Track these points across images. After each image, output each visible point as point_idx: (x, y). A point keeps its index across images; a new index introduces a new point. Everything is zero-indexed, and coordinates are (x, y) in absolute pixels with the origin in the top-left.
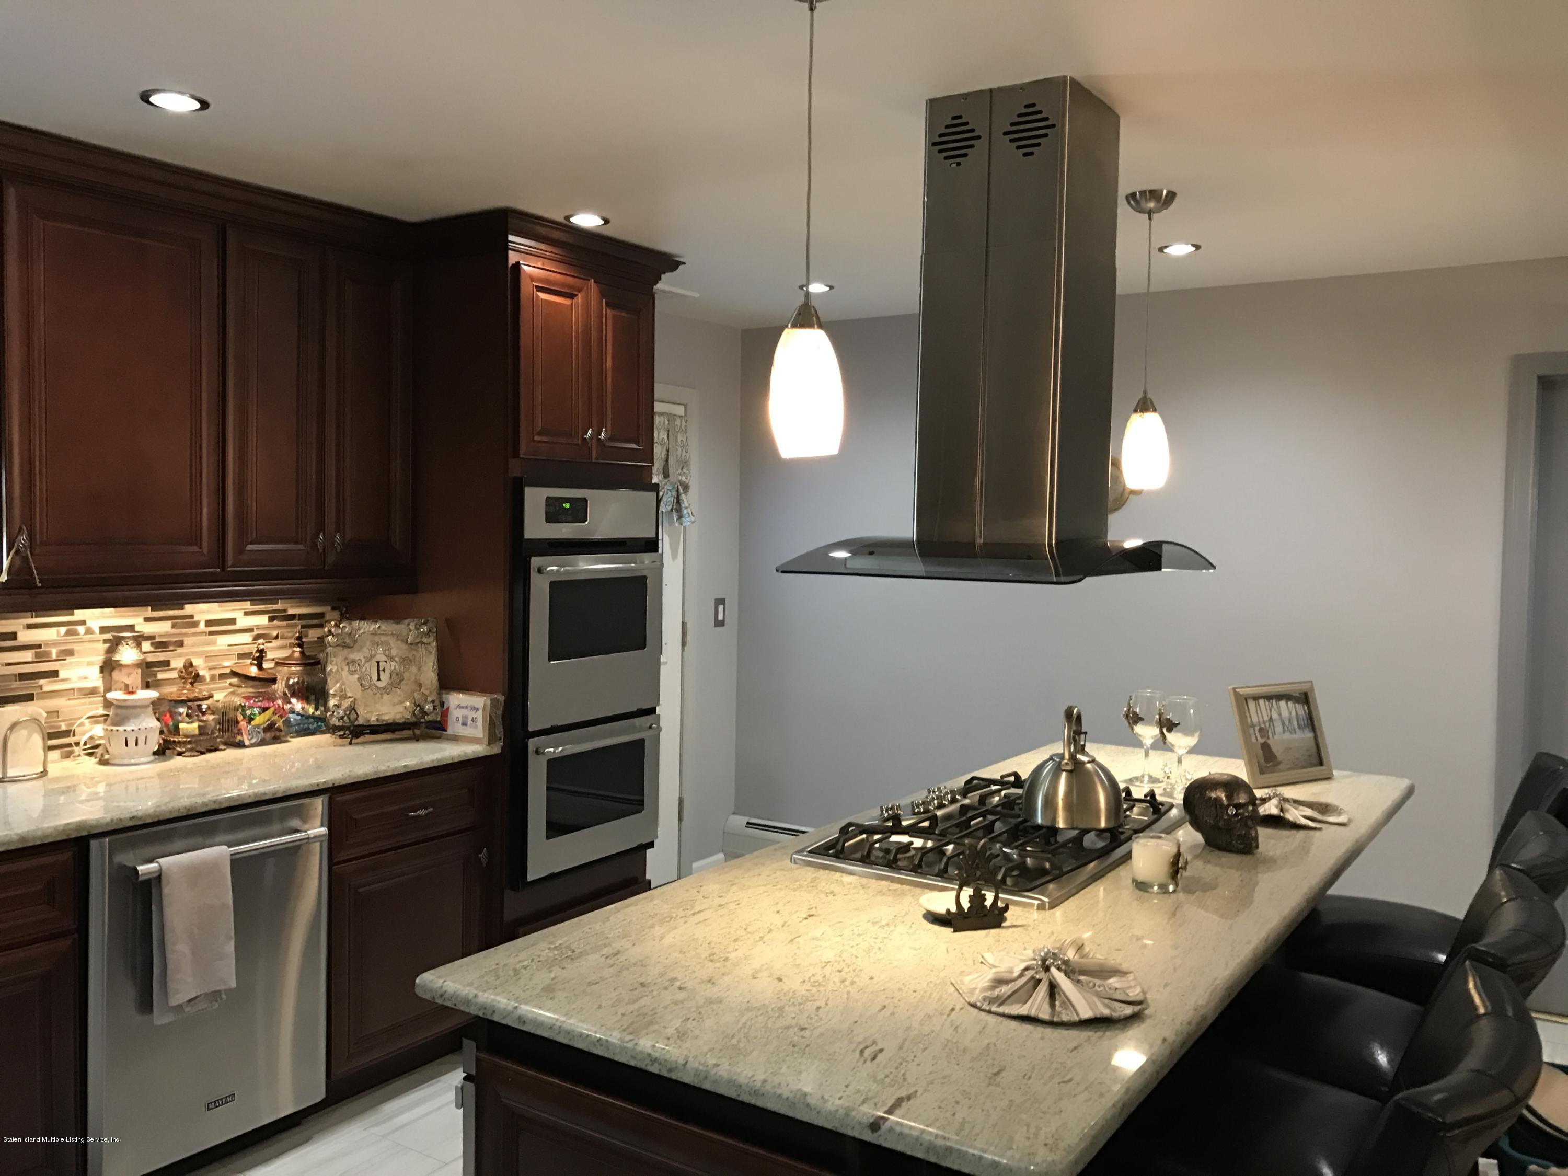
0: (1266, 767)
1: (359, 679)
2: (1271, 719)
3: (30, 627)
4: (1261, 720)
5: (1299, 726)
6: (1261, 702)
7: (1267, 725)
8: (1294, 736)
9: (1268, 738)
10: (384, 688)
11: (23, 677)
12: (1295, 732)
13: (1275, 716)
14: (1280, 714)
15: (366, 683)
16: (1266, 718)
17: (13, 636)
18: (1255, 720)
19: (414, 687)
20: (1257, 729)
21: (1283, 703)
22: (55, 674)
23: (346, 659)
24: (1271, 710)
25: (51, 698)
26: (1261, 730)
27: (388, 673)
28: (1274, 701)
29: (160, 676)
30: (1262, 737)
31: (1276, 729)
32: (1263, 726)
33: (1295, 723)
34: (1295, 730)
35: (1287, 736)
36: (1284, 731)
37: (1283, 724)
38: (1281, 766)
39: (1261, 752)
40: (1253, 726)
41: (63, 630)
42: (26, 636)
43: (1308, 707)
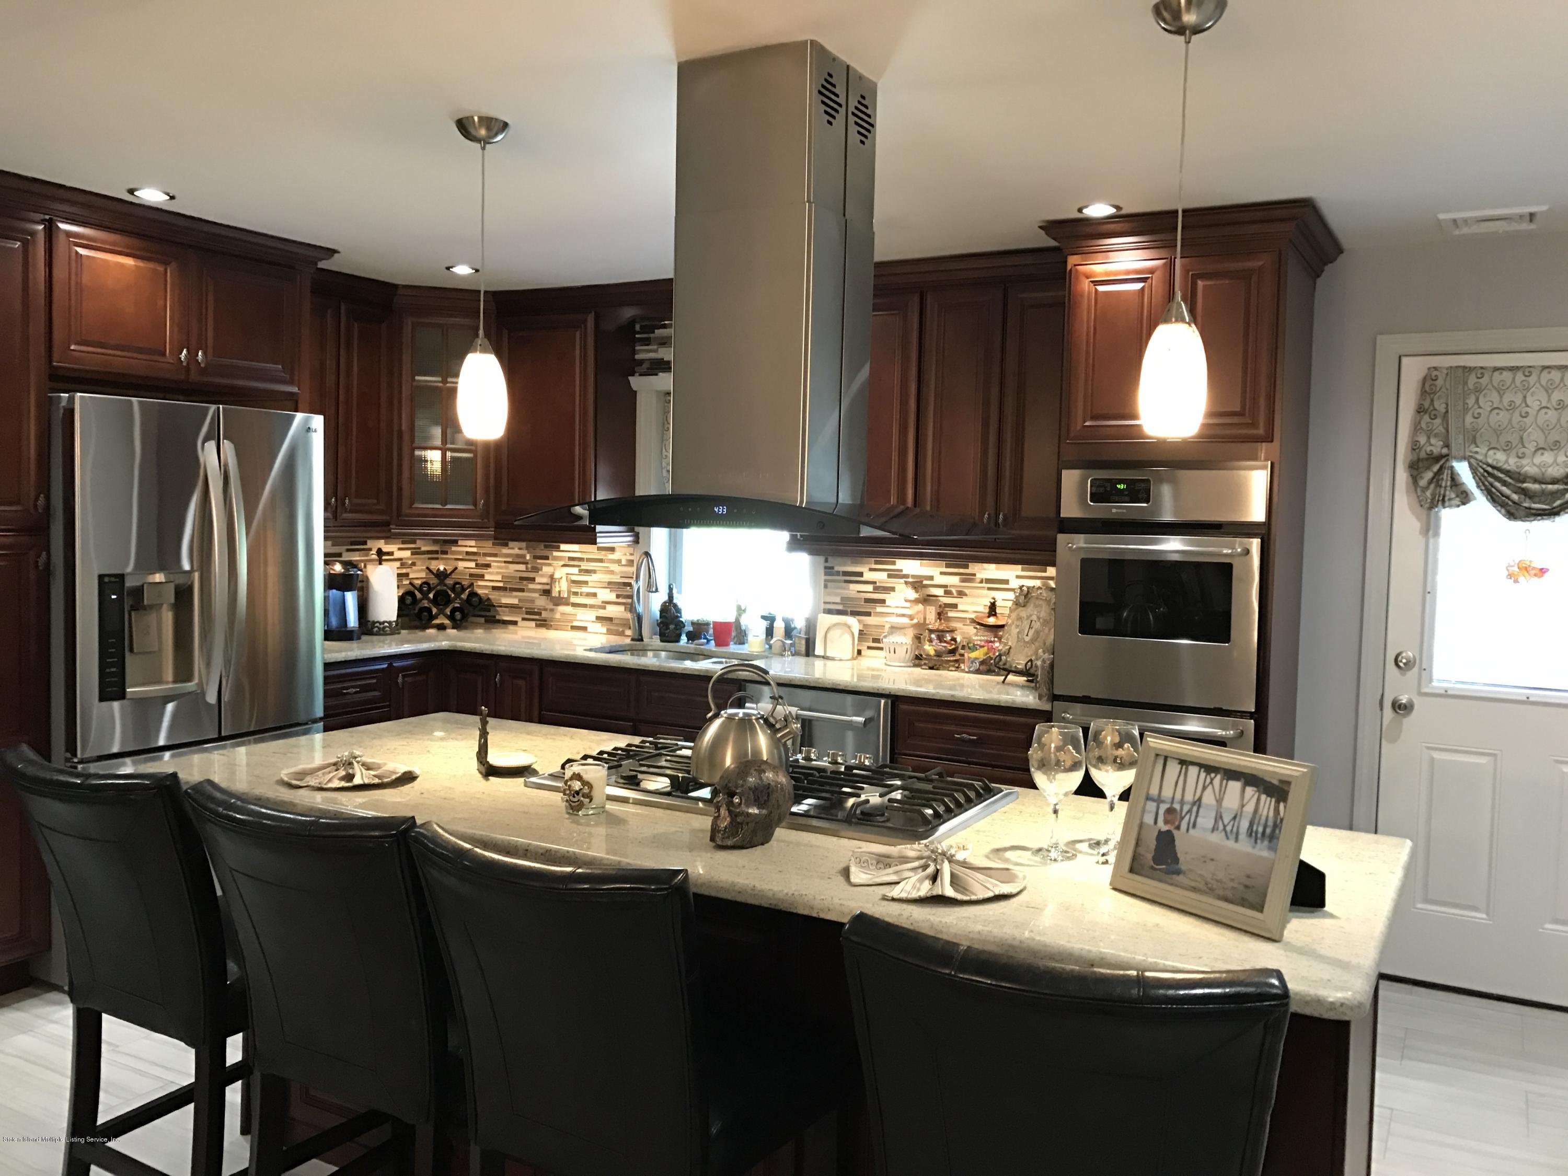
0: (1152, 868)
1: (1019, 633)
2: (1198, 802)
3: (871, 570)
4: (1178, 796)
5: (1250, 832)
6: (1193, 771)
7: (1186, 808)
8: (1231, 844)
9: (1178, 828)
10: (1027, 642)
11: (867, 601)
12: (1237, 839)
13: (1209, 798)
14: (1219, 801)
15: (1020, 636)
16: (1189, 797)
17: (861, 574)
18: (1167, 793)
19: (1042, 645)
20: (1164, 807)
21: (1235, 786)
22: (883, 602)
23: (1018, 615)
24: (1204, 788)
25: (882, 616)
26: (1170, 811)
27: (1033, 630)
28: (1219, 777)
29: (951, 614)
30: (1166, 822)
31: (1199, 820)
32: (1177, 806)
33: (1245, 825)
34: (1237, 834)
35: (1217, 838)
36: (1214, 829)
37: (1219, 817)
38: (1180, 878)
39: (1155, 843)
40: (1159, 800)
41: (885, 574)
42: (868, 576)
43: (1285, 807)
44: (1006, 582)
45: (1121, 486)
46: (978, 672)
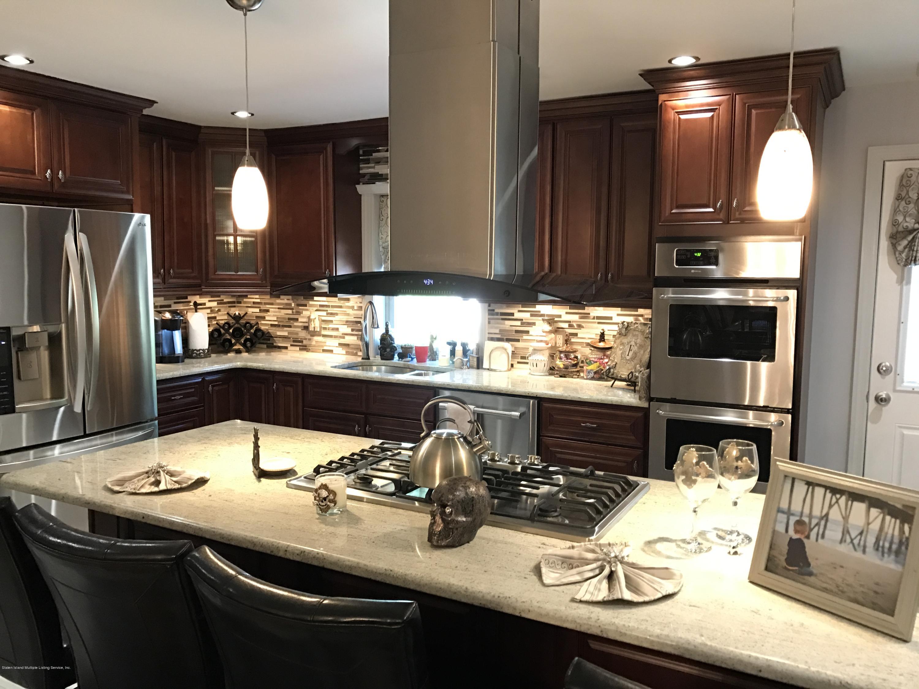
0: (786, 568)
1: (622, 353)
2: (826, 517)
3: (519, 311)
4: (807, 511)
5: (877, 546)
6: (819, 492)
7: (814, 522)
8: (859, 554)
9: (808, 537)
10: (628, 360)
11: (517, 332)
12: (864, 552)
13: (835, 514)
14: (846, 518)
15: (623, 356)
16: (817, 512)
17: (512, 314)
18: (796, 507)
19: (639, 362)
20: (793, 520)
21: (859, 507)
22: (527, 332)
23: (621, 341)
24: (831, 506)
25: (528, 342)
26: (799, 523)
27: (632, 351)
28: (844, 498)
29: (573, 340)
30: (796, 531)
31: (827, 532)
32: (806, 520)
33: (871, 540)
34: (865, 547)
35: (845, 549)
36: (842, 541)
37: (846, 531)
38: (812, 579)
39: (787, 548)
40: (789, 513)
41: (529, 314)
42: (517, 315)
43: (910, 529)
44: (611, 318)
45: (699, 255)
46: (593, 379)
